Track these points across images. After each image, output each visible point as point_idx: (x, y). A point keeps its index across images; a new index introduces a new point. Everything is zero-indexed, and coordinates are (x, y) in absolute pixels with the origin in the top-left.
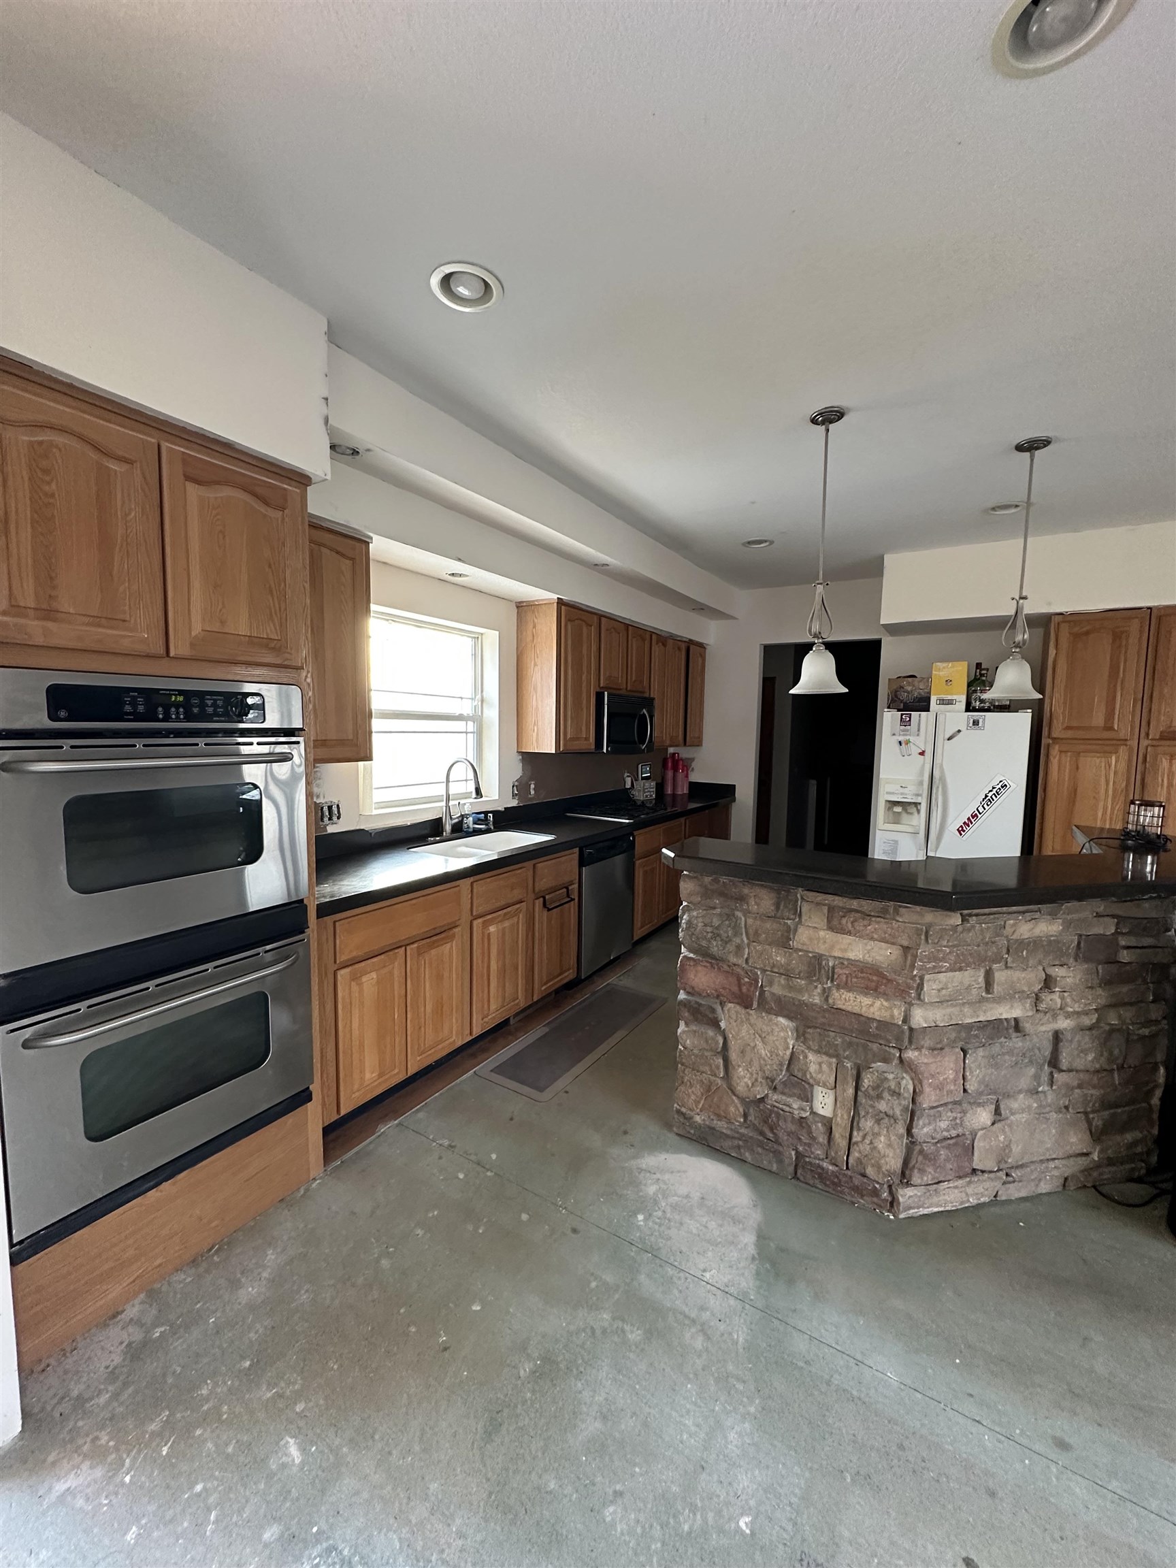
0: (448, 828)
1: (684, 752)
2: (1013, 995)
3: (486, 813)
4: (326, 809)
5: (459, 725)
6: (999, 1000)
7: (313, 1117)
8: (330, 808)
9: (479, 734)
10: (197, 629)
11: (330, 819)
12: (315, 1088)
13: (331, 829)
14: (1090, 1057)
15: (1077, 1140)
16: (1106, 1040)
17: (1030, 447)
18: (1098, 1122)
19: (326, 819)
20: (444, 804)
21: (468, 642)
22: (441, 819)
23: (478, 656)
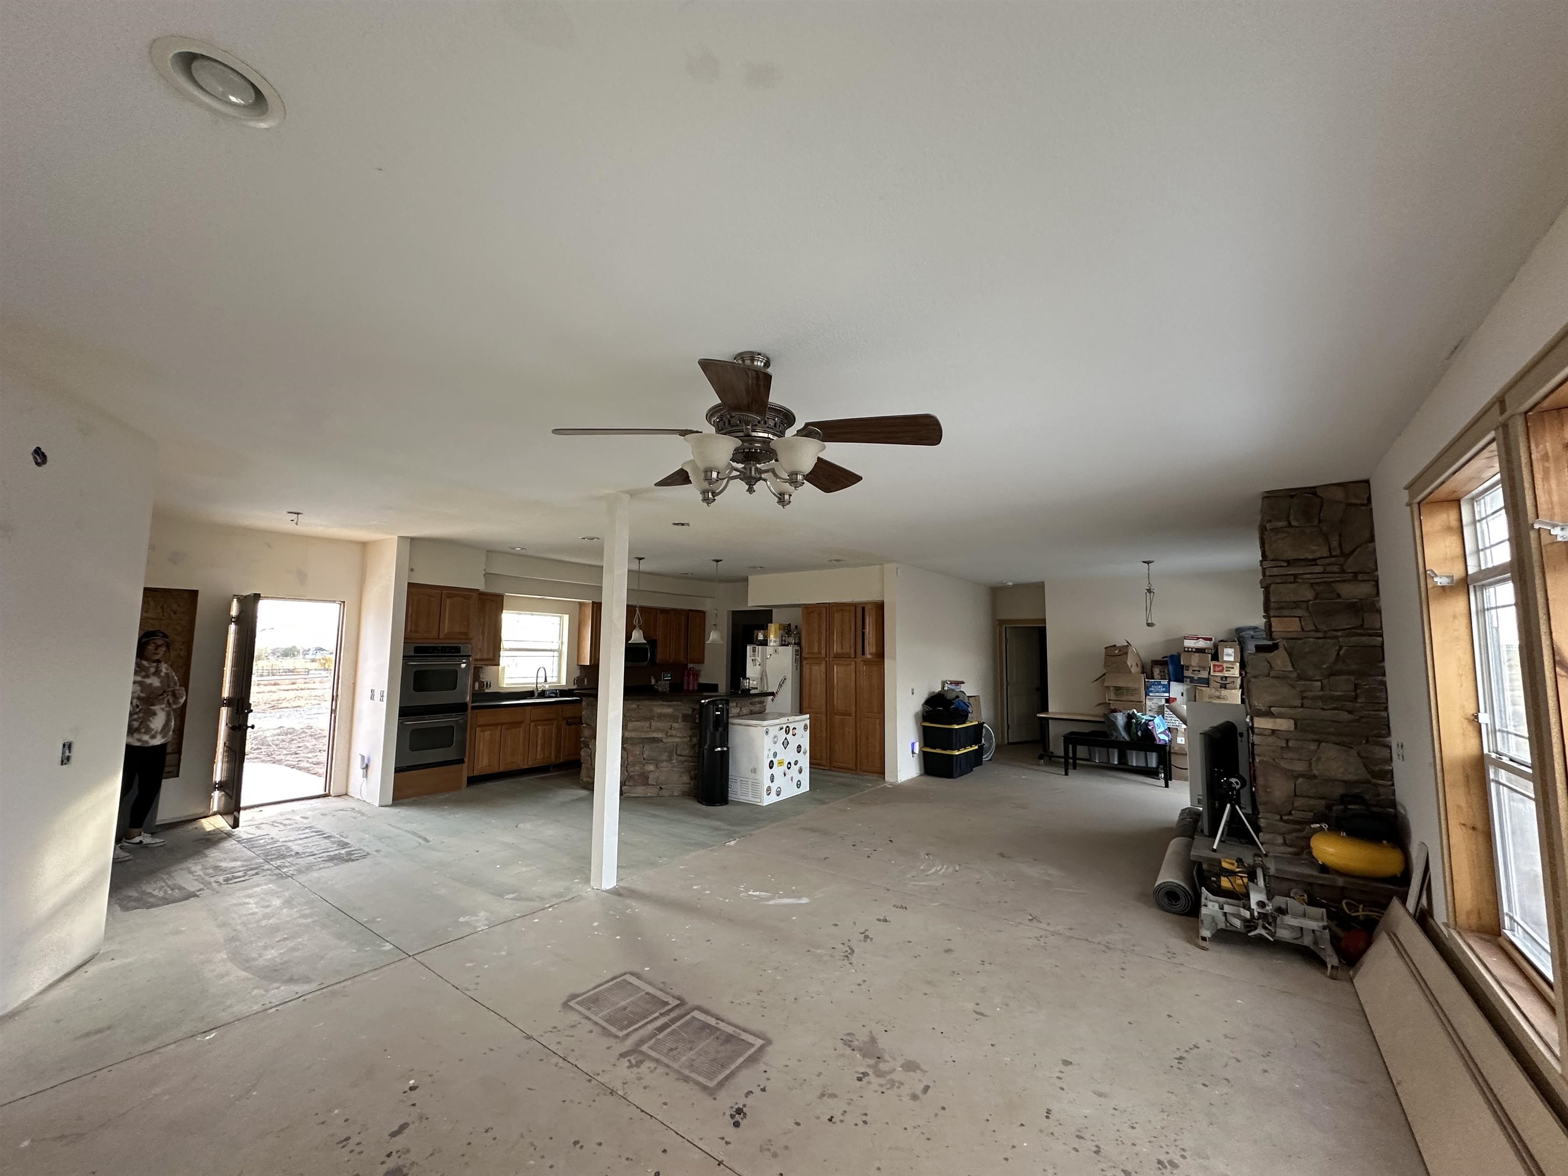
0: (536, 695)
1: (697, 667)
2: (658, 730)
3: (557, 690)
4: (485, 683)
5: (551, 653)
6: (653, 732)
7: (465, 772)
8: (487, 683)
9: (560, 657)
10: (446, 632)
11: (487, 687)
12: (466, 760)
13: (487, 691)
14: (687, 751)
15: (686, 779)
16: (693, 748)
17: (717, 561)
18: (693, 773)
19: (485, 687)
20: (535, 686)
21: (559, 618)
22: (533, 691)
23: (561, 625)
